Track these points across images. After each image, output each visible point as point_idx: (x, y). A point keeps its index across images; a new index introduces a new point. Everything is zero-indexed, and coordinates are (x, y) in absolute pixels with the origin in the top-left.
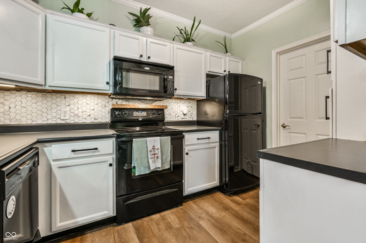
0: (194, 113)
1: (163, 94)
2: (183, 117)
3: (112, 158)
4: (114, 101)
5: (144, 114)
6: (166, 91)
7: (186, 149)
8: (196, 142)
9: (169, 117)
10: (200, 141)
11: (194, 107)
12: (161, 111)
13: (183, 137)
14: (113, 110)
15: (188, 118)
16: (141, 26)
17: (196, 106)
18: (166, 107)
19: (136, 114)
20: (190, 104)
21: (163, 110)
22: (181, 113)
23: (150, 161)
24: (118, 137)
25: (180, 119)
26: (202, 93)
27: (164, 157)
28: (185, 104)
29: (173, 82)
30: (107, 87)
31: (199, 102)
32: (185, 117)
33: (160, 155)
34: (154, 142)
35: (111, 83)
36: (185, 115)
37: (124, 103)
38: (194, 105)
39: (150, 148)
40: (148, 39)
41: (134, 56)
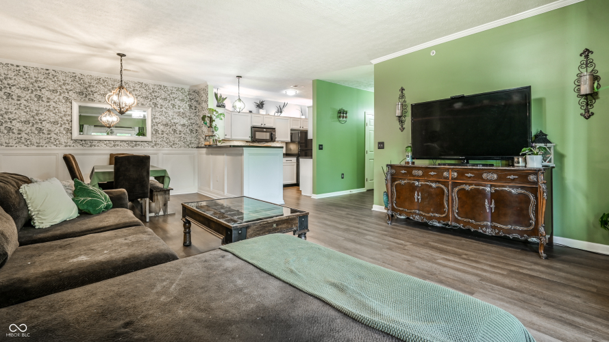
1: (270, 140)
6: (272, 139)
10: (287, 162)
16: (261, 109)
17: (285, 145)
26: (289, 139)
29: (275, 135)
31: (287, 143)
35: (250, 137)
40: (264, 116)
41: (258, 125)
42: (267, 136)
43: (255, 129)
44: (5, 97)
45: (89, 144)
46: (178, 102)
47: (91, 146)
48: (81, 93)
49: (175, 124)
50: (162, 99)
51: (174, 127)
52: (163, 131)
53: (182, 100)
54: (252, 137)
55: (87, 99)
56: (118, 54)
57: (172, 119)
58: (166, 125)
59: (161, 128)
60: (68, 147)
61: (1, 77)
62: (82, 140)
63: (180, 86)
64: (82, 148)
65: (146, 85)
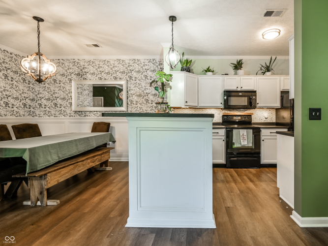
0: (273, 117)
1: (249, 107)
2: (265, 120)
3: (224, 138)
4: (224, 111)
5: (240, 118)
6: (252, 105)
7: (262, 138)
8: (270, 134)
9: (255, 120)
10: (272, 134)
11: (273, 113)
12: (250, 116)
13: (260, 131)
14: (223, 116)
15: (268, 121)
16: (238, 69)
17: (275, 112)
18: (253, 114)
19: (235, 118)
20: (270, 112)
21: (251, 115)
22: (264, 117)
23: (241, 141)
24: (226, 128)
25: (263, 121)
26: (278, 104)
27: (249, 140)
28: (267, 112)
29: (256, 100)
30: (221, 105)
31: (277, 110)
32: (267, 120)
33: (246, 138)
34: (243, 132)
35: (223, 103)
36: (266, 118)
37: (228, 112)
38: (274, 112)
39: (241, 135)
40: (241, 77)
41: (234, 88)
42: (244, 101)
43: (228, 94)
44: (3, 77)
45: (84, 114)
46: (150, 73)
47: (85, 116)
48: (78, 74)
49: (148, 94)
50: (136, 72)
51: (146, 98)
52: (137, 102)
53: (154, 71)
54: (225, 104)
55: (82, 79)
56: (35, 18)
57: (145, 89)
58: (140, 96)
59: (135, 98)
60: (71, 117)
61: (0, 61)
62: (79, 112)
63: (152, 57)
64: (80, 117)
65: (123, 61)
